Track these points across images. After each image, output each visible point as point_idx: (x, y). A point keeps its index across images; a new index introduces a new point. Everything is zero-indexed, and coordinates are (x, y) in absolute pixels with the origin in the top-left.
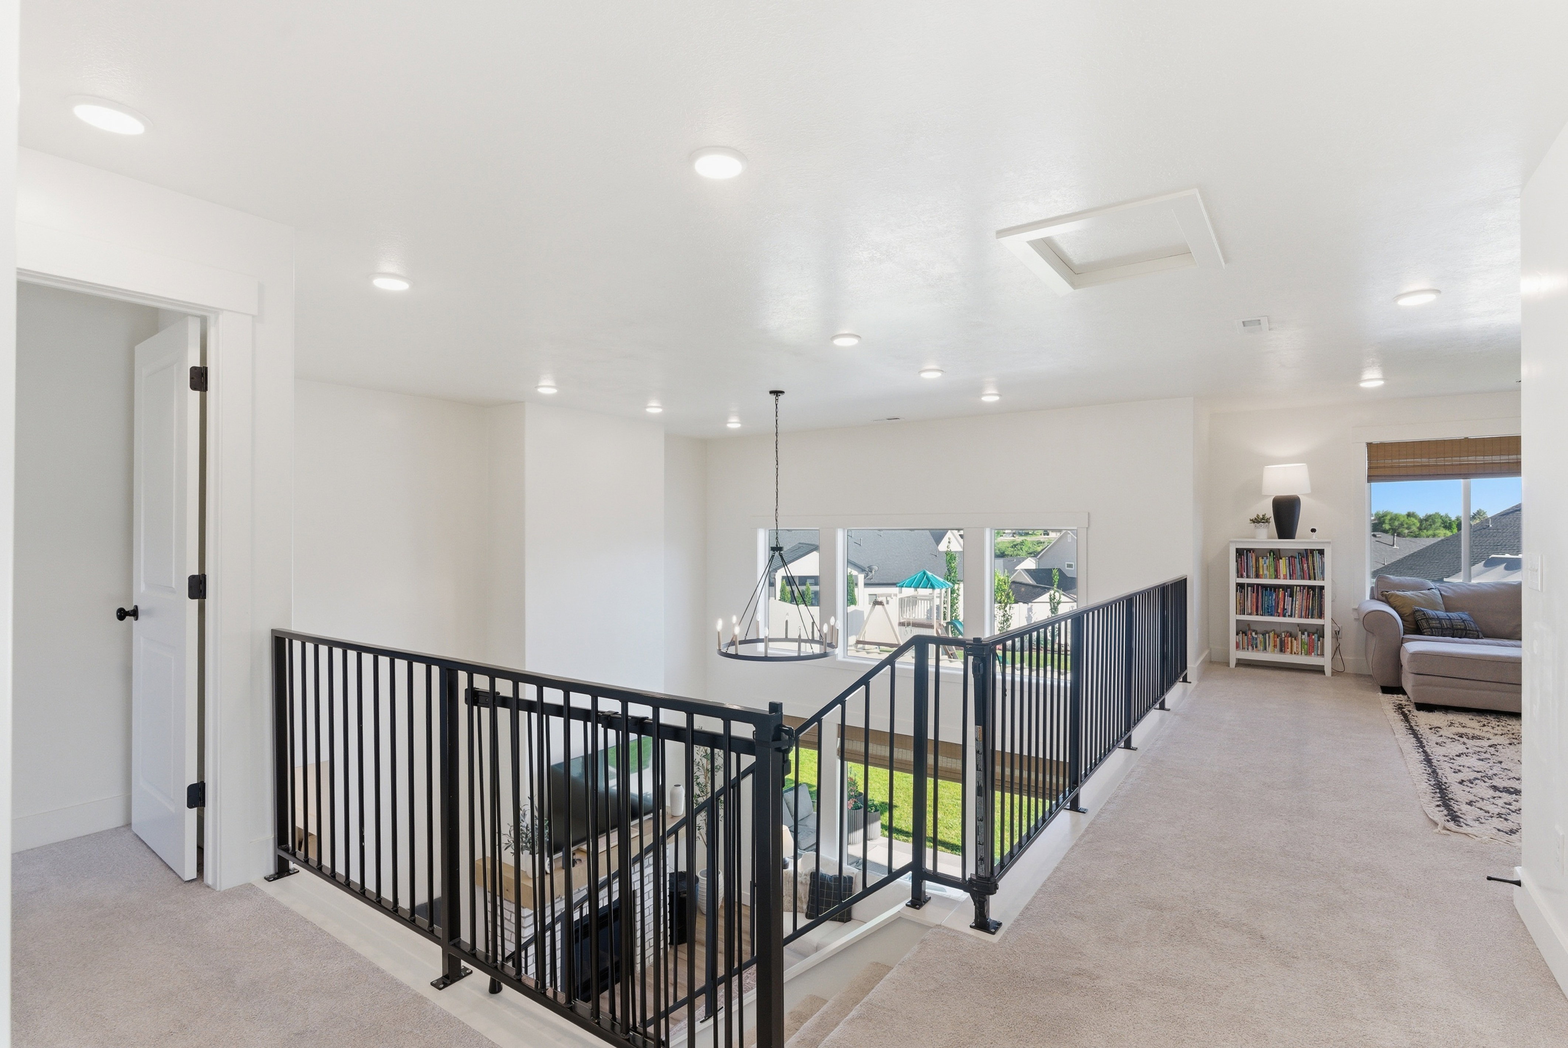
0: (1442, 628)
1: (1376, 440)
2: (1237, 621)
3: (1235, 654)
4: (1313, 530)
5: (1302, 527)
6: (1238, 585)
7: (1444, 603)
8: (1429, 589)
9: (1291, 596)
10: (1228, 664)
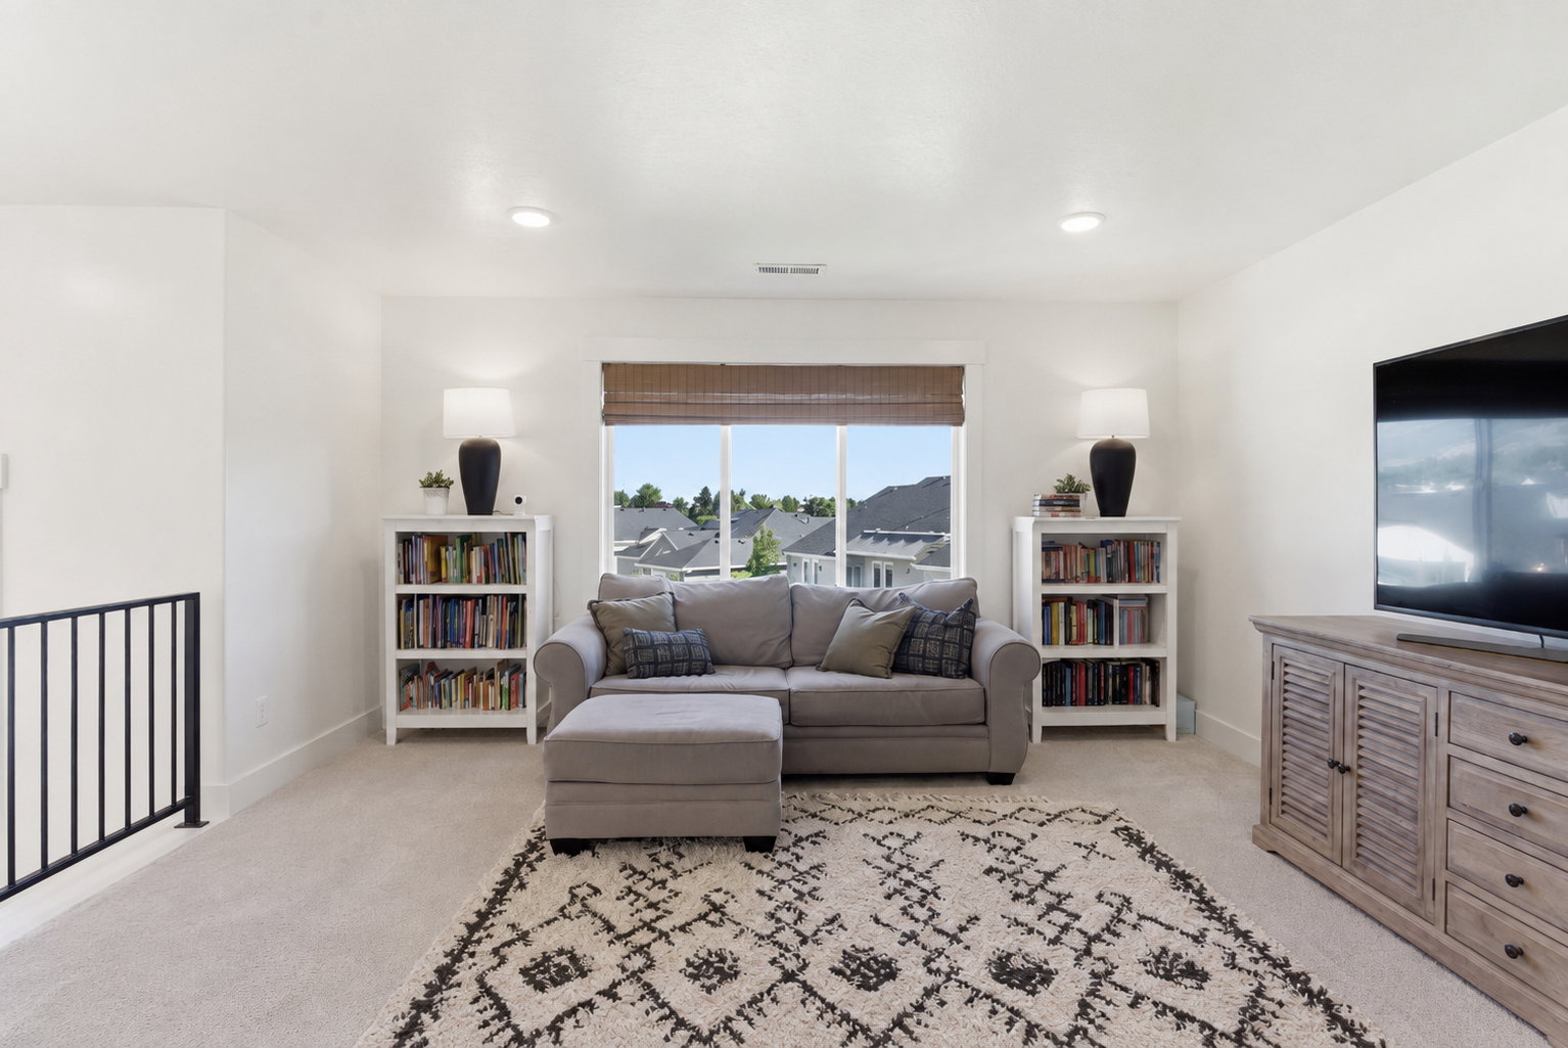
0: (656, 663)
1: (616, 356)
2: (399, 661)
3: (396, 721)
4: (519, 500)
5: (503, 495)
6: (400, 598)
7: (674, 615)
8: (659, 594)
9: (484, 612)
10: (382, 737)
